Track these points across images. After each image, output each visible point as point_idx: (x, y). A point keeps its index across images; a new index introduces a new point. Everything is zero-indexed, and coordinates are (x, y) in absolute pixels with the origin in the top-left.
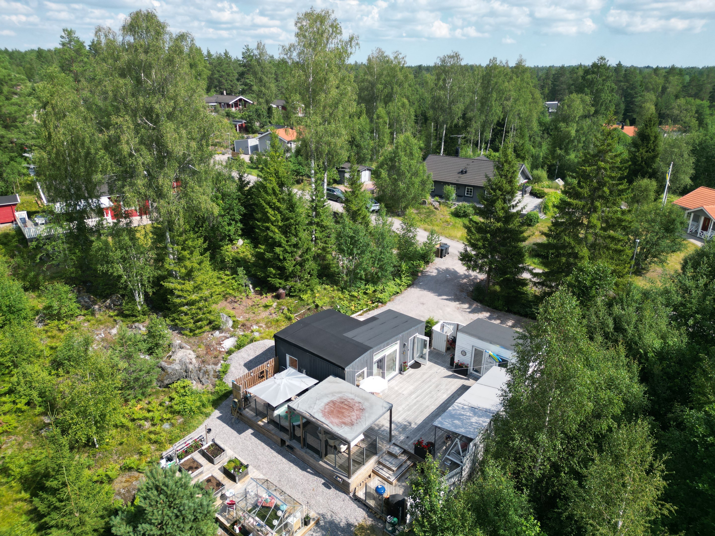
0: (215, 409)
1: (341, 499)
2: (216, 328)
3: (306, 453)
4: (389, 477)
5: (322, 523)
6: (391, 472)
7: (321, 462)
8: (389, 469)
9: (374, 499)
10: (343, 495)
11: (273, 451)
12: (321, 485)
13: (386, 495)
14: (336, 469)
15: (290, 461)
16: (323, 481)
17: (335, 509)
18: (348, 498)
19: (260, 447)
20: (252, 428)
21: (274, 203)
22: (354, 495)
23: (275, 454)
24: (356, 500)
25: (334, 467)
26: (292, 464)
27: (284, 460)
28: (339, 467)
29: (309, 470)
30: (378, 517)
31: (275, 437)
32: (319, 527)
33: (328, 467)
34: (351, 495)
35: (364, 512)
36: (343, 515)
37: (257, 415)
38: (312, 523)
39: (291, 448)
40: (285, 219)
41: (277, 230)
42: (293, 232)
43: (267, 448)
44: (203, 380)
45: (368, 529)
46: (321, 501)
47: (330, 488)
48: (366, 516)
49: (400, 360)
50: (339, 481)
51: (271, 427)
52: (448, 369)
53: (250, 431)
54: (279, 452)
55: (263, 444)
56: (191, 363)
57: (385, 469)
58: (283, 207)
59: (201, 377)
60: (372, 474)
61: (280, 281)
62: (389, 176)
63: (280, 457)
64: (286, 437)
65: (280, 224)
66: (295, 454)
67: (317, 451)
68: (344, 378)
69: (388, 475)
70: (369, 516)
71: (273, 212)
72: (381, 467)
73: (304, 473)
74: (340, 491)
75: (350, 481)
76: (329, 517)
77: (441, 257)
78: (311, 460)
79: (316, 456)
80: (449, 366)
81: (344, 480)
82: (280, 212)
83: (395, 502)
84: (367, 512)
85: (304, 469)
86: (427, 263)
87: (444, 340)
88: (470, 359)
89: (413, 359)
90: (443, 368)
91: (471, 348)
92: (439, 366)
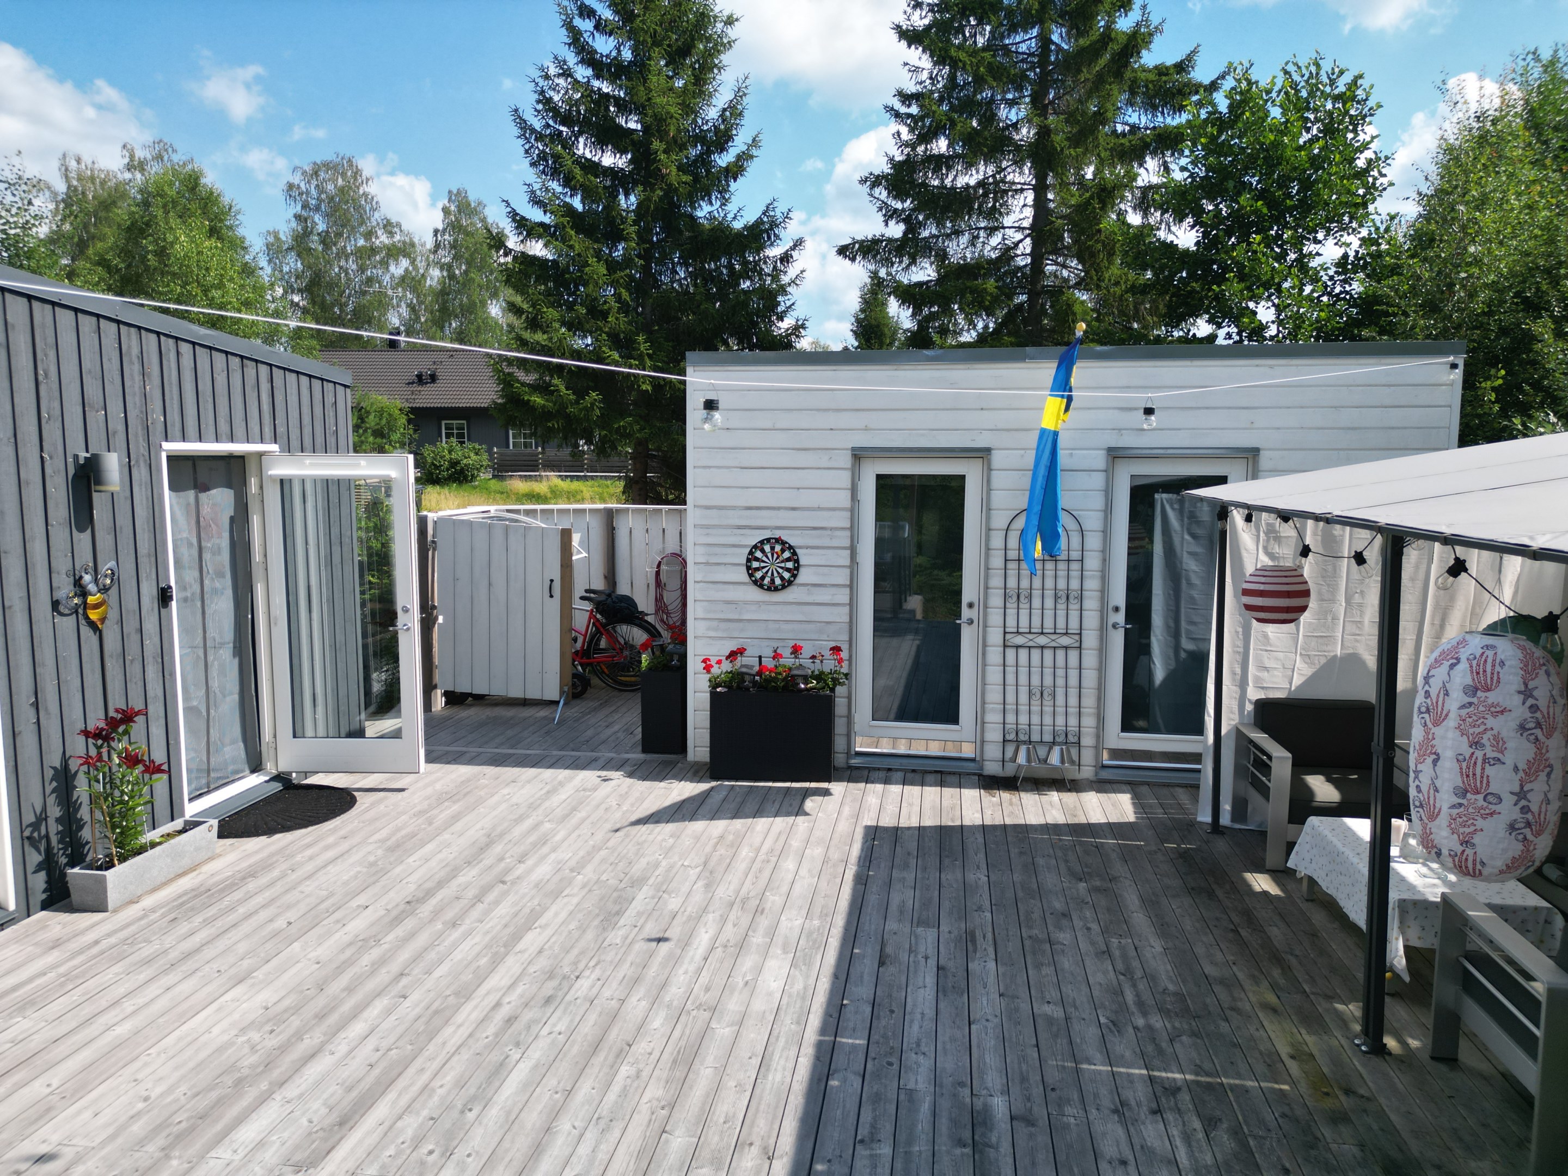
52: (644, 773)
87: (537, 590)
88: (843, 596)
89: (256, 767)
90: (589, 776)
91: (845, 479)
92: (548, 774)
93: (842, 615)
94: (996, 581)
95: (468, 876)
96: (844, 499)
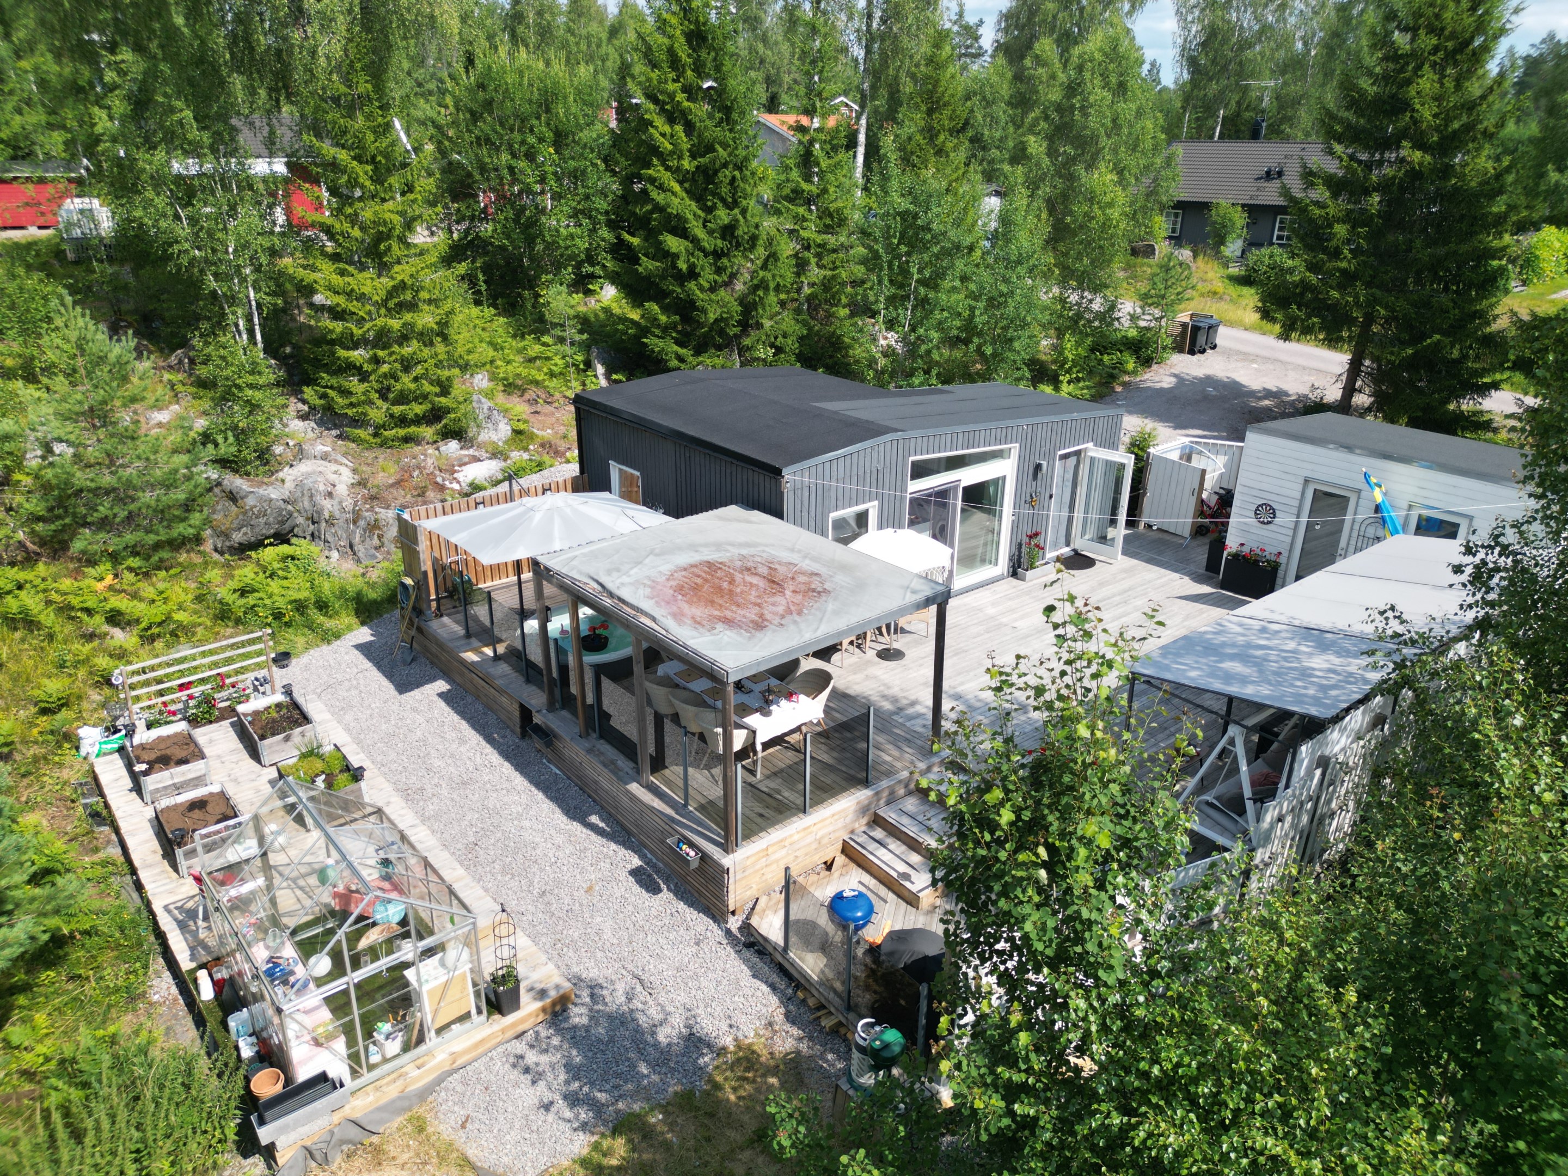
0: (363, 623)
1: (689, 936)
2: (457, 433)
3: (589, 751)
4: (906, 877)
5: (578, 1016)
6: (915, 858)
7: (634, 787)
8: (913, 845)
9: (824, 947)
10: (700, 922)
11: (488, 749)
12: (624, 875)
13: (876, 933)
14: (688, 816)
15: (538, 785)
16: (636, 862)
17: (653, 969)
18: (716, 933)
19: (451, 735)
20: (447, 677)
21: (672, 96)
22: (746, 927)
23: (494, 757)
24: (749, 945)
25: (681, 809)
26: (540, 796)
27: (519, 781)
28: (702, 808)
29: (594, 819)
30: (827, 1023)
31: (504, 700)
32: (559, 1031)
33: (657, 804)
34: (734, 923)
35: (774, 1001)
36: (682, 998)
37: (468, 635)
38: (529, 1007)
39: (546, 735)
40: (702, 148)
41: (676, 187)
42: (725, 190)
43: (474, 739)
44: (360, 549)
45: (774, 1071)
46: (607, 935)
47: (655, 890)
48: (779, 1015)
49: (1015, 526)
50: (684, 860)
51: (504, 668)
52: (1198, 579)
53: (441, 685)
54: (506, 754)
55: (464, 725)
56: (330, 495)
57: (894, 845)
58: (699, 111)
59: (357, 539)
60: (841, 860)
61: (682, 351)
62: (1052, 152)
63: (507, 768)
64: (536, 699)
65: (687, 164)
66: (559, 759)
67: (627, 748)
68: (779, 514)
69: (902, 868)
70: (789, 1017)
71: (667, 129)
72: (879, 833)
73: (576, 827)
74: (691, 904)
75: (727, 861)
76: (616, 999)
77: (1192, 352)
78: (604, 779)
79: (623, 763)
80: (1202, 571)
81: (704, 857)
82: (689, 128)
83: (906, 959)
84: (786, 1000)
85: (576, 813)
86: (1147, 362)
87: (1188, 491)
88: (1291, 533)
89: (1068, 545)
90: (1177, 575)
91: (1300, 487)
92: (1163, 571)
93: (1289, 540)
94: (1353, 542)
95: (1117, 599)
96: (1298, 495)
